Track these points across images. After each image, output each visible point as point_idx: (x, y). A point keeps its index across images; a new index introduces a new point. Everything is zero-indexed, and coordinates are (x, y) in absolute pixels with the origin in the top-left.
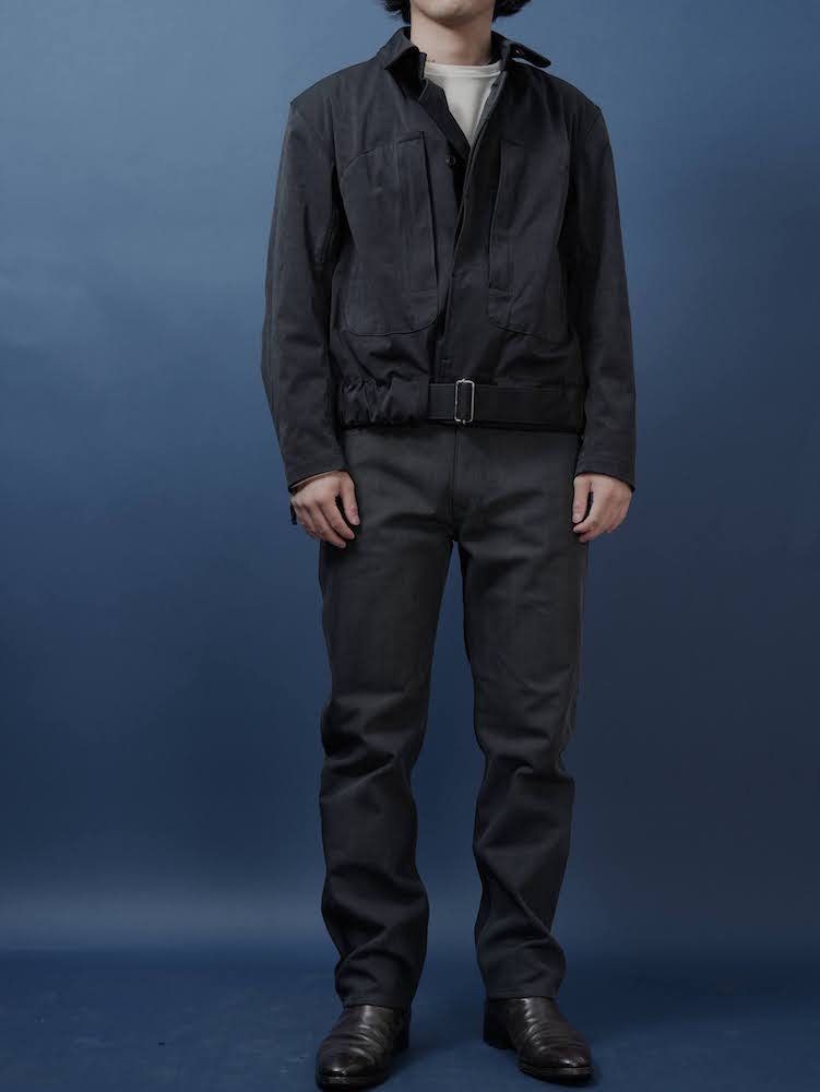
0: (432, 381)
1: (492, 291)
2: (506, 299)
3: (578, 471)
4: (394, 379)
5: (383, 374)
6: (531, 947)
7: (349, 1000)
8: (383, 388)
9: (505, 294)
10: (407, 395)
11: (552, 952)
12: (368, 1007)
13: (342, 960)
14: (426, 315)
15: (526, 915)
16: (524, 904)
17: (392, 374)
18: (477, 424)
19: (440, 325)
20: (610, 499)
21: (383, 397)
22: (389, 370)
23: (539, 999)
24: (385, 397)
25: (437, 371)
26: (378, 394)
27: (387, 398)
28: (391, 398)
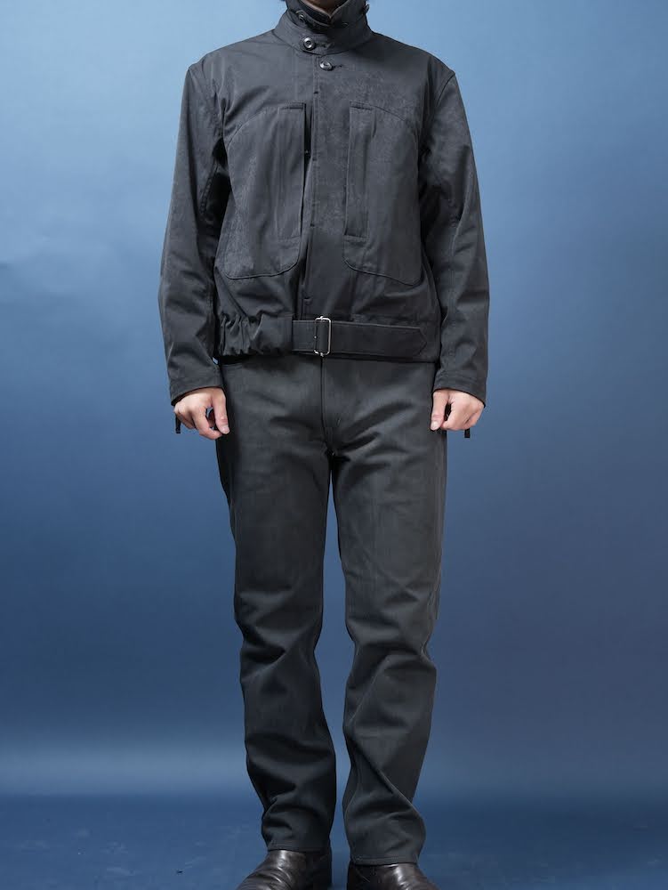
0: (295, 318)
1: (348, 237)
2: (360, 245)
3: (435, 388)
4: (263, 316)
5: (254, 312)
6: (395, 818)
7: (270, 846)
8: (253, 325)
9: (359, 240)
10: (273, 330)
11: (413, 821)
12: (283, 852)
13: (265, 812)
14: (289, 259)
15: (390, 790)
16: (388, 781)
17: (262, 312)
18: (333, 355)
19: (302, 267)
20: (466, 409)
21: (254, 332)
22: (258, 310)
23: (406, 865)
24: (255, 332)
25: (300, 307)
26: (250, 329)
27: (257, 332)
28: (261, 333)
